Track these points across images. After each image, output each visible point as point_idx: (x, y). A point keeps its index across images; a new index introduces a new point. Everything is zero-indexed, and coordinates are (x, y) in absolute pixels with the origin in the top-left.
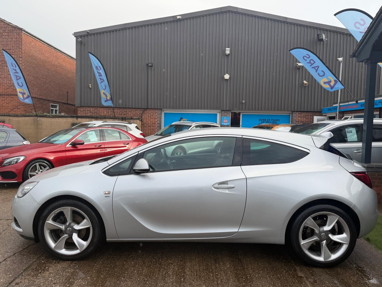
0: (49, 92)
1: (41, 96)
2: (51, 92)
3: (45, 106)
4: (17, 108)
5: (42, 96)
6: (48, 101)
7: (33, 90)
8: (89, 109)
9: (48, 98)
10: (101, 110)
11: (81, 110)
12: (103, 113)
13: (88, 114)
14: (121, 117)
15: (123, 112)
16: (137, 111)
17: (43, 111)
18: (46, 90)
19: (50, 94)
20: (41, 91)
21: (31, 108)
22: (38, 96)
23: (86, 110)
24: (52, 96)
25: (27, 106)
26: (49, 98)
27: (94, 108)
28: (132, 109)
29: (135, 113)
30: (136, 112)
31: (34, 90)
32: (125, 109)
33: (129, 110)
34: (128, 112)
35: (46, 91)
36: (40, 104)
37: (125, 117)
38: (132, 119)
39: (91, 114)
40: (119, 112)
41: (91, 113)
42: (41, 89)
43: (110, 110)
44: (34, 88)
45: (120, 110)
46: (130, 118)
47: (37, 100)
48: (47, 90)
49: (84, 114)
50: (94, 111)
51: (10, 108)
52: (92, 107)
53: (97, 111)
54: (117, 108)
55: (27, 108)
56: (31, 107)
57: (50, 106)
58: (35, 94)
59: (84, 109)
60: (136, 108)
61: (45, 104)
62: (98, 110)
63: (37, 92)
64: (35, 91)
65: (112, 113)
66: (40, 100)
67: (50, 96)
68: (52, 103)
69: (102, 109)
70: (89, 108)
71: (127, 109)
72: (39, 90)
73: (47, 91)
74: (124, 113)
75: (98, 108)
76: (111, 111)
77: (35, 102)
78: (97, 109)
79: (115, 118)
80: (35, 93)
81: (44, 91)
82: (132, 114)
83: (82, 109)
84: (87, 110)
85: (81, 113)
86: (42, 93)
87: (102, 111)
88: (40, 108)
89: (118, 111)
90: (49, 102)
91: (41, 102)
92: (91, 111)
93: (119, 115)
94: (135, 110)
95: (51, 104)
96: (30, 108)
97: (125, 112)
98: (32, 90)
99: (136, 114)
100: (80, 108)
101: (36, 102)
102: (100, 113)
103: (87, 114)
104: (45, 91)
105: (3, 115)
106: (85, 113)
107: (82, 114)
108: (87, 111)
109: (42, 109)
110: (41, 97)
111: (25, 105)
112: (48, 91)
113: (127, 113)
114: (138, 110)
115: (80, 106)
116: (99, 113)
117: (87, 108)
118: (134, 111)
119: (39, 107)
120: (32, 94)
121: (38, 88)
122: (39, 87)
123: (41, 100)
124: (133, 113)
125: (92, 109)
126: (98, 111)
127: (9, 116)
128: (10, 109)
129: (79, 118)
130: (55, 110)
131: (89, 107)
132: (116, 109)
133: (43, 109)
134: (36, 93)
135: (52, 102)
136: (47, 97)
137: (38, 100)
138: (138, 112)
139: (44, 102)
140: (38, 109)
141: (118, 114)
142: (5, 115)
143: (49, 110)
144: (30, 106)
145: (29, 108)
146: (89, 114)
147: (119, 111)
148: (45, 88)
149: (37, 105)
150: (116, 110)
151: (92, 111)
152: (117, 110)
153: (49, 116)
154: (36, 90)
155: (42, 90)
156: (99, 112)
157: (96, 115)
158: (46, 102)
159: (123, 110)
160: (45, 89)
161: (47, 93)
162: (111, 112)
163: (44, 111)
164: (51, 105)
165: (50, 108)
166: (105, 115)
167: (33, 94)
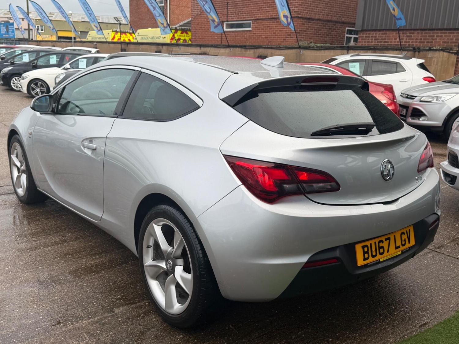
0: (345, 9)
1: (329, 16)
2: (348, 9)
3: (335, 31)
4: (290, 37)
5: (331, 16)
6: (342, 24)
7: (315, 8)
8: (374, 35)
9: (343, 19)
10: (391, 35)
11: (363, 37)
12: (394, 41)
13: (372, 42)
14: (412, 47)
15: (426, 36)
16: (452, 35)
17: (330, 40)
18: (339, 6)
19: (348, 12)
20: (330, 9)
21: (310, 36)
22: (325, 16)
23: (369, 37)
24: (350, 16)
25: (303, 33)
26: (345, 19)
27: (381, 33)
28: (443, 31)
29: (448, 39)
30: (450, 36)
31: (318, 8)
32: (431, 32)
33: (438, 33)
34: (435, 38)
35: (339, 8)
36: (326, 30)
37: (418, 47)
38: (430, 50)
39: (376, 43)
40: (420, 38)
41: (376, 41)
42: (330, 5)
43: (405, 35)
44: (317, 5)
45: (422, 33)
46: (428, 48)
47: (321, 23)
48: (341, 6)
49: (367, 44)
50: (381, 37)
51: (282, 37)
52: (380, 30)
53: (385, 36)
54: (418, 30)
55: (304, 36)
56: (310, 34)
57: (345, 32)
58: (319, 14)
59: (367, 34)
60: (450, 29)
61: (336, 28)
62: (388, 35)
63: (322, 10)
64: (318, 10)
65: (408, 41)
66: (326, 23)
67: (346, 15)
68: (350, 27)
69: (393, 33)
70: (375, 33)
71: (435, 31)
72: (327, 6)
73: (341, 8)
74: (429, 39)
75: (388, 32)
76: (407, 36)
77: (318, 27)
78: (386, 34)
79: (401, 49)
80: (318, 12)
81: (335, 7)
82: (442, 41)
83: (364, 35)
84: (371, 35)
85: (362, 42)
86: (331, 11)
87: (393, 36)
88: (326, 36)
89: (418, 36)
90: (344, 25)
91: (329, 26)
92: (377, 38)
93: (420, 42)
94: (449, 33)
95: (347, 28)
96: (308, 36)
97: (430, 36)
98: (313, 8)
99: (450, 41)
100: (361, 34)
101: (320, 27)
102: (390, 41)
103: (370, 44)
104: (337, 8)
105: (266, 47)
106: (368, 42)
107: (364, 43)
108: (371, 38)
109: (329, 37)
110: (329, 18)
111: (300, 32)
112: (344, 7)
113: (433, 39)
114: (453, 33)
115: (360, 30)
116: (388, 41)
117: (372, 33)
118: (447, 35)
119: (324, 34)
120: (314, 14)
121: (325, 4)
122: (327, 3)
123: (329, 23)
124: (444, 39)
125: (378, 34)
126: (388, 37)
127: (272, 48)
128: (282, 39)
129: (351, 50)
130: (355, 38)
131: (375, 30)
132: (416, 32)
133: (331, 37)
134: (322, 12)
135: (349, 25)
136: (340, 17)
137: (323, 24)
138: (455, 36)
139: (335, 25)
140: (322, 37)
141: (418, 41)
142: (269, 47)
143: (342, 38)
144: (308, 34)
145: (306, 36)
146: (373, 44)
147: (420, 35)
148: (337, 3)
149: (320, 31)
150: (416, 35)
151: (379, 37)
152: (418, 33)
153: (313, 47)
154: (321, 8)
155: (333, 7)
156: (388, 39)
157: (383, 43)
158: (338, 25)
159: (427, 33)
160: (337, 5)
161: (342, 12)
162: (408, 38)
163: (332, 40)
164: (348, 30)
165: (345, 35)
166: (397, 43)
167: (316, 14)
